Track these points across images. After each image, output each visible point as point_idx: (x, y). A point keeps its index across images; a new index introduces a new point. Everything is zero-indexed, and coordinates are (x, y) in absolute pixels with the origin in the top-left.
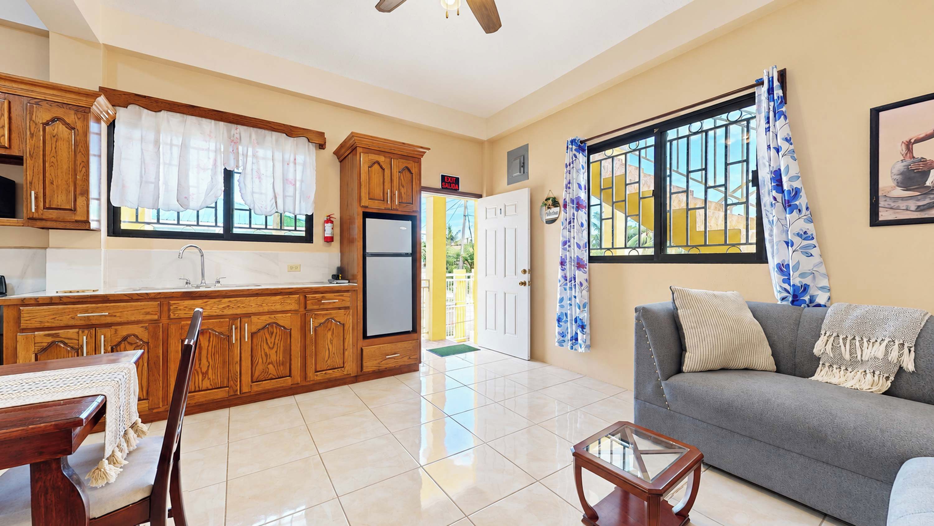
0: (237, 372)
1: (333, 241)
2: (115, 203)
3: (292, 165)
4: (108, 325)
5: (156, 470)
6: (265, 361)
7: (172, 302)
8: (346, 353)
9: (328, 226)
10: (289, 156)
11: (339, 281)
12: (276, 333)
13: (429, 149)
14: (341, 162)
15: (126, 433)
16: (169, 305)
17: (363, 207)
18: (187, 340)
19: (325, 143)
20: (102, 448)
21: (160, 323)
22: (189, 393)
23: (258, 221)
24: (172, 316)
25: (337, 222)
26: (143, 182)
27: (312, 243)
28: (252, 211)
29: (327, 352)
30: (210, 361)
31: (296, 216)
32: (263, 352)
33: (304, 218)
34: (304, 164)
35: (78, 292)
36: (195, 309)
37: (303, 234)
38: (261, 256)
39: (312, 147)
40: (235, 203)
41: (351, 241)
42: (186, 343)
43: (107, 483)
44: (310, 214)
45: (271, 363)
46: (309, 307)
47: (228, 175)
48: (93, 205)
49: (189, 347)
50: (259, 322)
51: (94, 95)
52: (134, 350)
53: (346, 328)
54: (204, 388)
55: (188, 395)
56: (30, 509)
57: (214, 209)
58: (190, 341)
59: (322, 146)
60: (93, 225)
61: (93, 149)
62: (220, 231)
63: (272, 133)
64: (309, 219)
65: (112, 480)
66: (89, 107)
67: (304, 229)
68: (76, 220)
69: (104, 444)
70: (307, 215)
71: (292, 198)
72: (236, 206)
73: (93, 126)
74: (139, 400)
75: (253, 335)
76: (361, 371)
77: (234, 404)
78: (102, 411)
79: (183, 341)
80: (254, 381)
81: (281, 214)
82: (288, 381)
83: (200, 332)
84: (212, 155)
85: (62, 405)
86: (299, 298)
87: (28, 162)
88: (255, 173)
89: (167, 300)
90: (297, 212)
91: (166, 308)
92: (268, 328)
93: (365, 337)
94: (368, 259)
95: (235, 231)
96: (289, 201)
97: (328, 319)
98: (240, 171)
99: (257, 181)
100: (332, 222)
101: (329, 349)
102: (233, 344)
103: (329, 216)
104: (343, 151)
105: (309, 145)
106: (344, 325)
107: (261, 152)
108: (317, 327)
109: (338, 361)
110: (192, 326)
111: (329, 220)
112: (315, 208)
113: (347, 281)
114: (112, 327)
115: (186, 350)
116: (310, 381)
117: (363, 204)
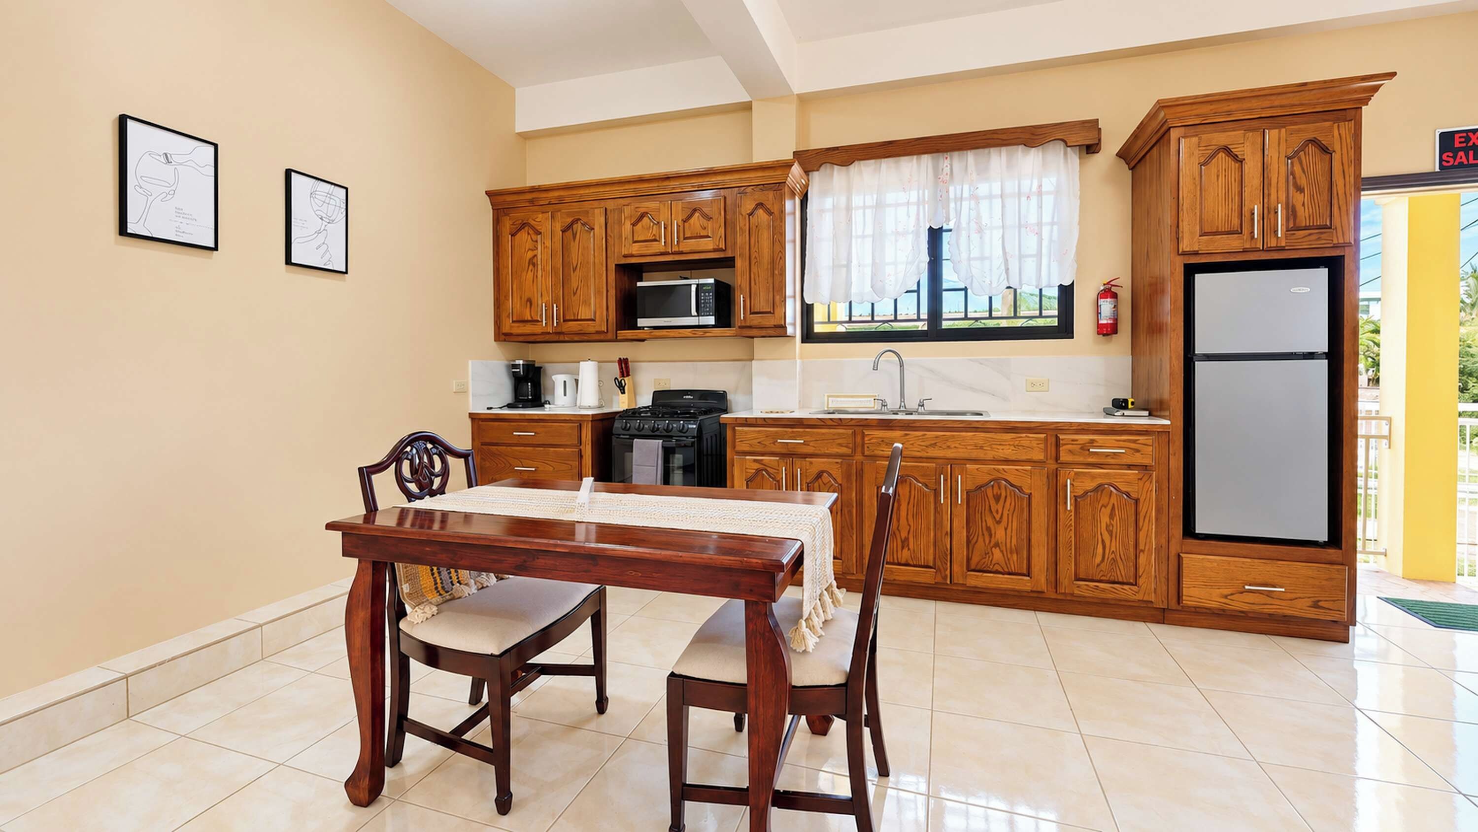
0: (947, 551)
1: (1116, 333)
2: (808, 301)
3: (1034, 199)
4: (805, 456)
5: (851, 656)
6: (987, 542)
7: (866, 432)
8: (1142, 559)
9: (1107, 306)
10: (1029, 184)
11: (1127, 413)
12: (1006, 497)
13: (1393, 74)
14: (1132, 169)
15: (821, 595)
16: (863, 436)
17: (1184, 254)
18: (884, 488)
19: (1100, 140)
20: (800, 604)
21: (853, 460)
22: (887, 563)
23: (978, 307)
24: (866, 453)
25: (1125, 294)
26: (835, 267)
27: (1073, 338)
28: (969, 291)
29: (1100, 546)
30: (911, 524)
31: (1041, 290)
32: (984, 524)
33: (1055, 293)
34: (1057, 192)
35: (777, 412)
36: (893, 444)
37: (1055, 322)
38: (981, 364)
39: (1074, 157)
40: (944, 281)
41: (1157, 329)
42: (883, 491)
43: (805, 650)
44: (1067, 283)
45: (997, 545)
46: (1064, 457)
47: (935, 236)
48: (789, 303)
49: (886, 496)
50: (979, 473)
51: (788, 165)
52: (828, 492)
53: (1143, 510)
54: (903, 562)
55: (886, 566)
56: (745, 649)
57: (916, 294)
58: (887, 489)
59: (1091, 149)
60: (790, 330)
61: (789, 236)
62: (922, 326)
63: (1000, 150)
64: (1066, 293)
65: (810, 648)
66: (784, 181)
67: (1056, 313)
68: (775, 325)
69: (803, 600)
70: (1061, 286)
71: (1035, 259)
72: (945, 286)
73: (788, 205)
74: (835, 558)
75: (969, 495)
76: (1179, 604)
77: (944, 598)
78: (799, 560)
79: (879, 488)
80: (973, 567)
81: (1015, 290)
82: (1023, 584)
83: (899, 481)
84: (913, 210)
85: (767, 542)
86: (1046, 439)
87: (739, 263)
88: (973, 225)
89: (861, 428)
90: (1044, 283)
91: (859, 439)
92: (993, 486)
93: (1189, 530)
94: (1200, 367)
95: (945, 325)
96: (1030, 265)
97: (1101, 485)
98: (951, 226)
99: (975, 237)
100: (1115, 296)
101: (1103, 541)
102: (942, 504)
103: (1108, 283)
104: (1140, 143)
105: (1065, 154)
106: (1137, 501)
107: (983, 189)
108: (1080, 497)
109: (1123, 571)
110: (890, 470)
111: (1108, 292)
112: (1079, 271)
113: (1146, 413)
114: (807, 459)
115: (884, 500)
116: (1065, 594)
117: (1185, 246)
